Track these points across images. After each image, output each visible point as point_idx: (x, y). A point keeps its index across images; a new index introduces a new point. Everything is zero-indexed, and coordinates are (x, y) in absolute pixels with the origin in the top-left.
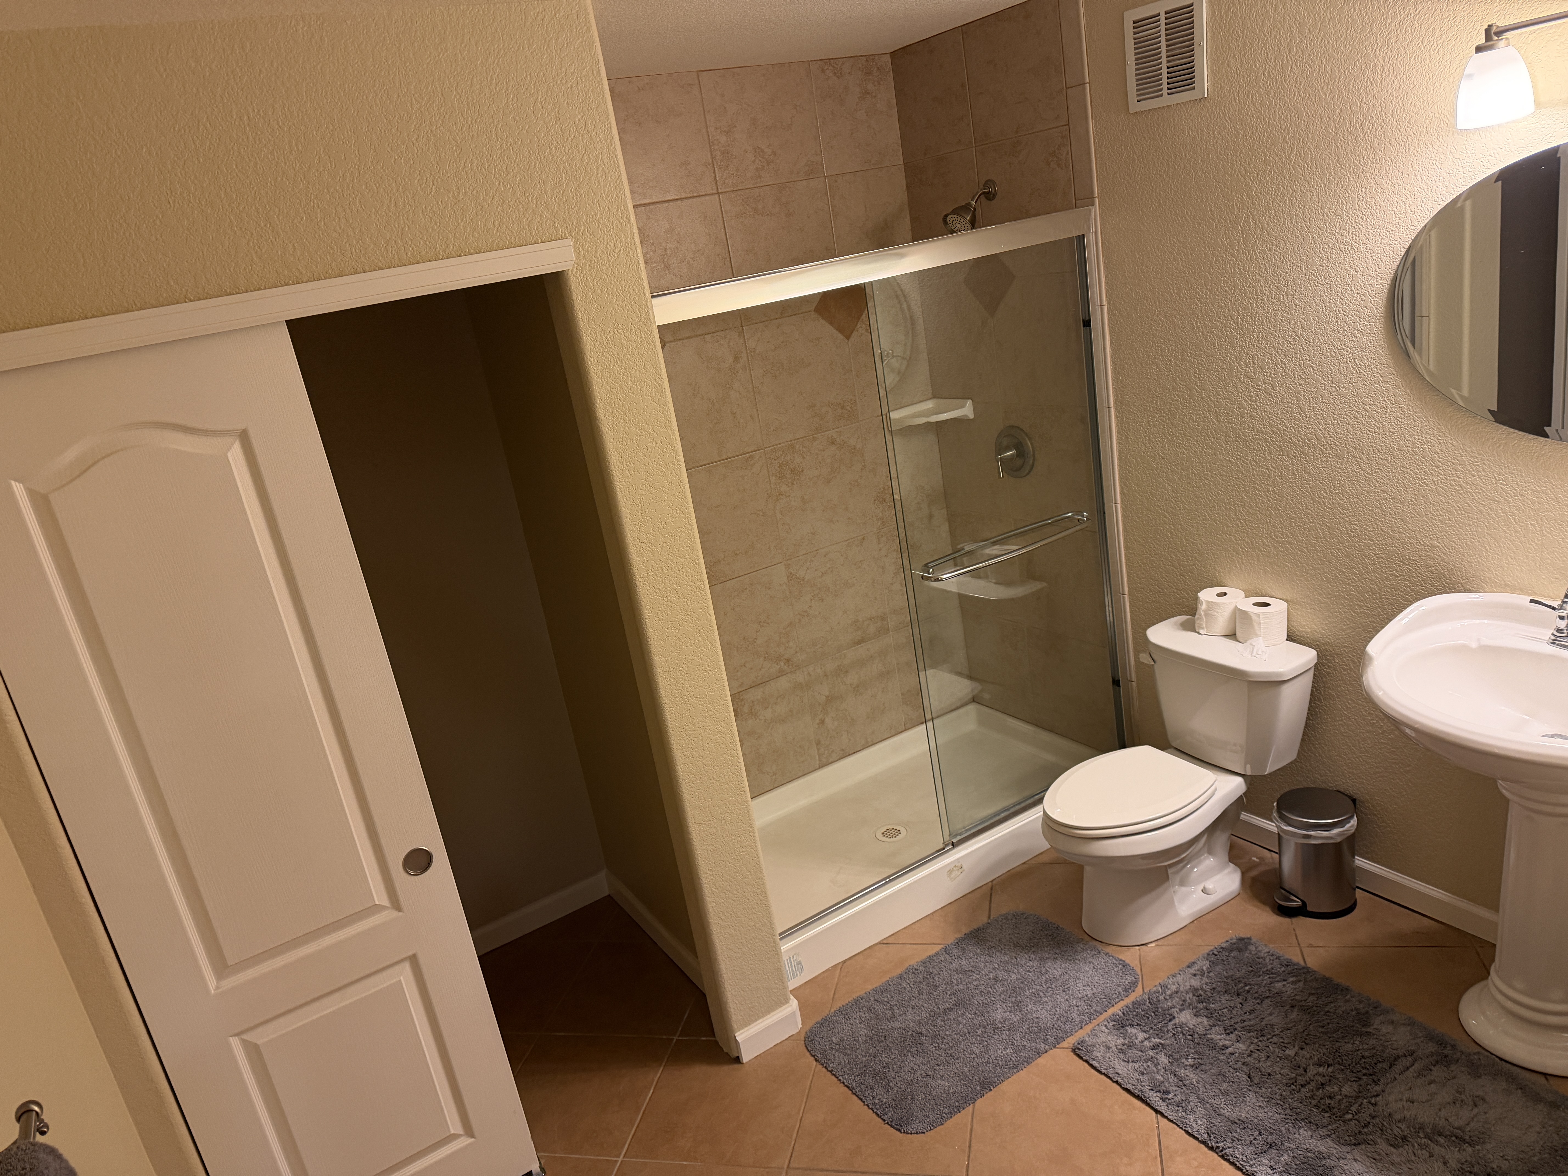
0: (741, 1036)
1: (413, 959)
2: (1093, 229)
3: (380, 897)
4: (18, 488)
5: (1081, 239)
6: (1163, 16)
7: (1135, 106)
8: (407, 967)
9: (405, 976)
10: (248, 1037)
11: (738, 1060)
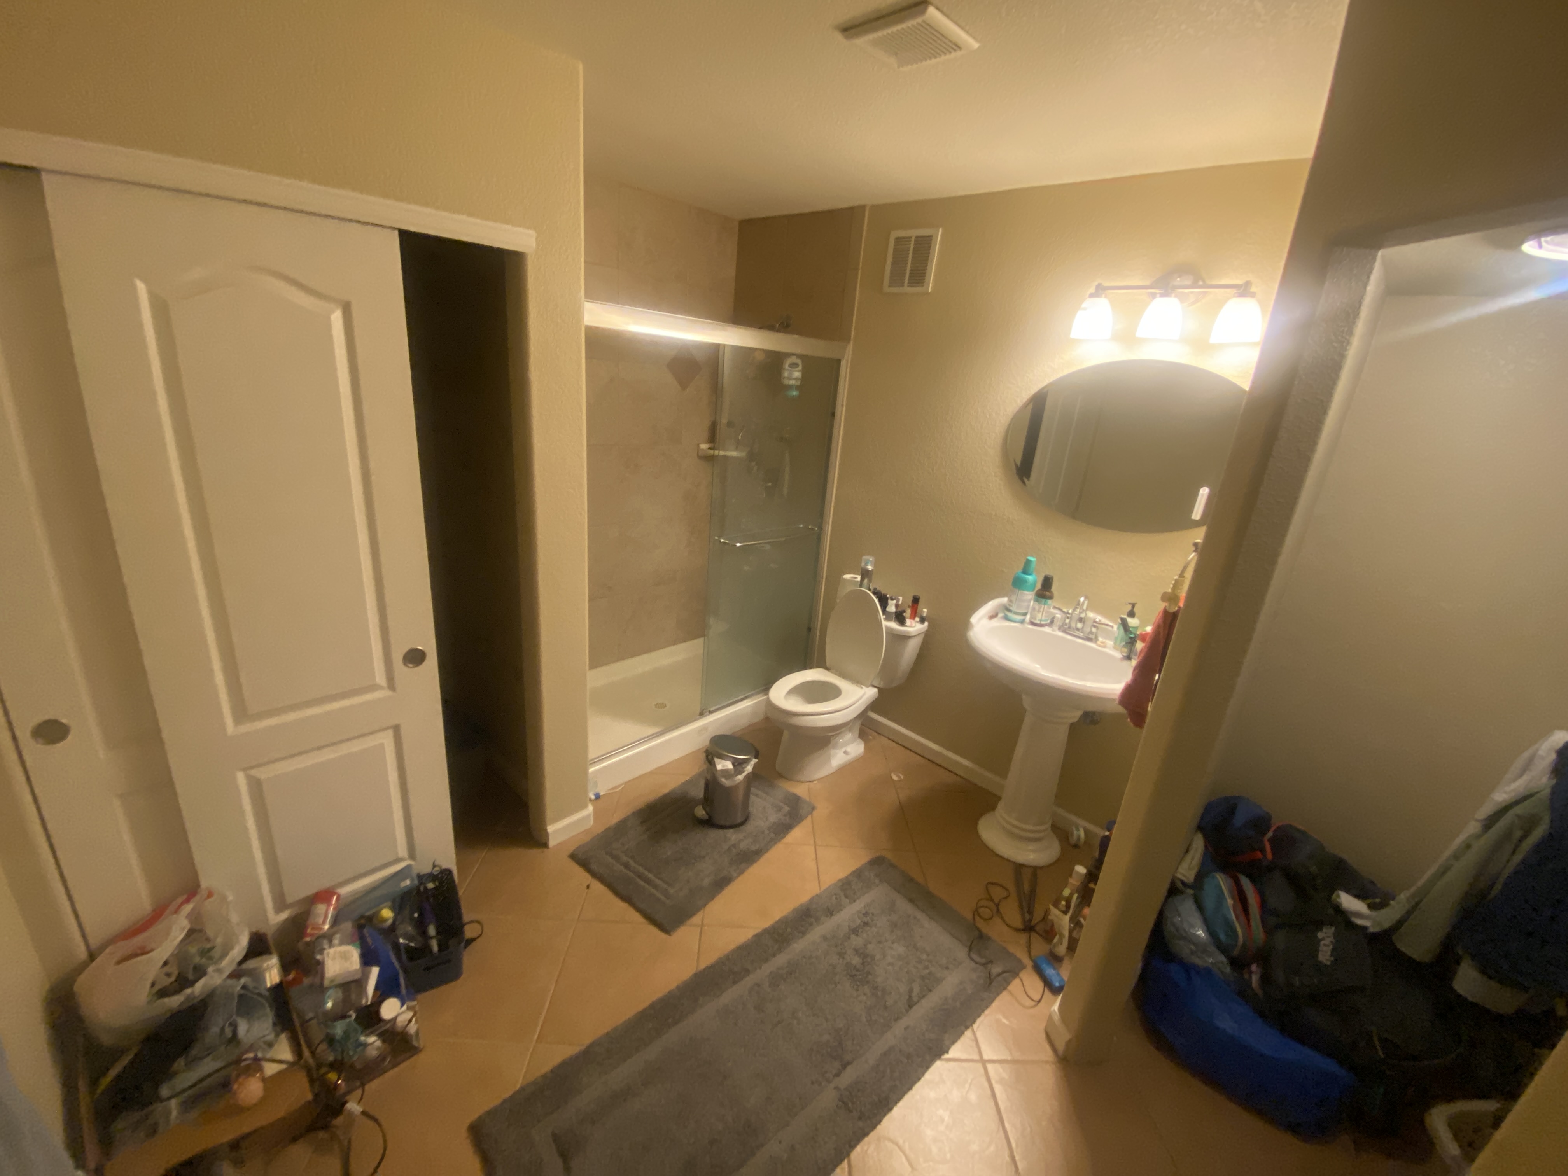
0: (550, 829)
1: (397, 729)
2: (846, 357)
3: (380, 678)
4: (141, 287)
5: (839, 361)
6: (913, 239)
7: (887, 289)
8: (390, 733)
9: (387, 740)
10: (253, 772)
11: (545, 845)
